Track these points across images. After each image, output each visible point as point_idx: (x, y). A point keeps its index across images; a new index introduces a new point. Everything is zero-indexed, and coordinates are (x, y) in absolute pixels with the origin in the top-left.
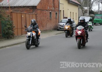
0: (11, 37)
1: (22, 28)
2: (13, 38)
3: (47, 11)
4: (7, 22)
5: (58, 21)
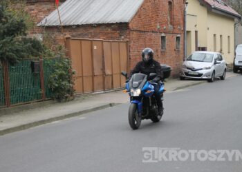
0: (66, 97)
1: (93, 76)
2: (72, 100)
3: (154, 34)
5: (182, 56)
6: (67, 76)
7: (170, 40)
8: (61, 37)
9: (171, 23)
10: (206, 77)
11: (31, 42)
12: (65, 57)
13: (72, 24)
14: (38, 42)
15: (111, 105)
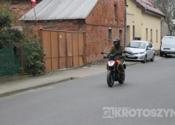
1: (59, 57)
2: (44, 74)
3: (103, 28)
4: (32, 47)
5: (123, 44)
6: (40, 57)
7: (115, 32)
8: (36, 28)
9: (116, 20)
10: (140, 60)
11: (14, 32)
12: (39, 43)
13: (44, 19)
14: (19, 32)
15: (72, 79)
